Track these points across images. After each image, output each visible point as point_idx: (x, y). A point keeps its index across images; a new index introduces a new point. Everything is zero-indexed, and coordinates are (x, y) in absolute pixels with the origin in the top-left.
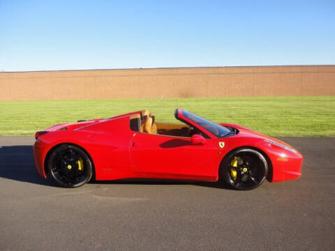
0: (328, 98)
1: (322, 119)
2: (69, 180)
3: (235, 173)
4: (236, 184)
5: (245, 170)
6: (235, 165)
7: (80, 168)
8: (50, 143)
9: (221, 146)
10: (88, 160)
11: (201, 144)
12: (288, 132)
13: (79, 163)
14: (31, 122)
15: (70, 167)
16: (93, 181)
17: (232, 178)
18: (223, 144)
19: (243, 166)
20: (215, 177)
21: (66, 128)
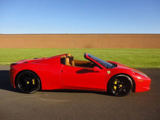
0: (157, 50)
1: (156, 60)
2: (27, 89)
3: (115, 88)
4: (116, 93)
5: (121, 86)
6: (116, 83)
7: (34, 84)
8: (18, 70)
9: (108, 73)
10: (38, 79)
11: (98, 72)
12: (140, 66)
13: (33, 80)
14: (12, 59)
15: (28, 83)
16: (40, 90)
17: (114, 90)
18: (110, 72)
19: (120, 84)
20: (105, 89)
21: (27, 62)
